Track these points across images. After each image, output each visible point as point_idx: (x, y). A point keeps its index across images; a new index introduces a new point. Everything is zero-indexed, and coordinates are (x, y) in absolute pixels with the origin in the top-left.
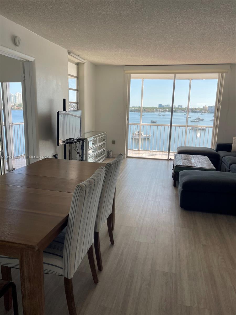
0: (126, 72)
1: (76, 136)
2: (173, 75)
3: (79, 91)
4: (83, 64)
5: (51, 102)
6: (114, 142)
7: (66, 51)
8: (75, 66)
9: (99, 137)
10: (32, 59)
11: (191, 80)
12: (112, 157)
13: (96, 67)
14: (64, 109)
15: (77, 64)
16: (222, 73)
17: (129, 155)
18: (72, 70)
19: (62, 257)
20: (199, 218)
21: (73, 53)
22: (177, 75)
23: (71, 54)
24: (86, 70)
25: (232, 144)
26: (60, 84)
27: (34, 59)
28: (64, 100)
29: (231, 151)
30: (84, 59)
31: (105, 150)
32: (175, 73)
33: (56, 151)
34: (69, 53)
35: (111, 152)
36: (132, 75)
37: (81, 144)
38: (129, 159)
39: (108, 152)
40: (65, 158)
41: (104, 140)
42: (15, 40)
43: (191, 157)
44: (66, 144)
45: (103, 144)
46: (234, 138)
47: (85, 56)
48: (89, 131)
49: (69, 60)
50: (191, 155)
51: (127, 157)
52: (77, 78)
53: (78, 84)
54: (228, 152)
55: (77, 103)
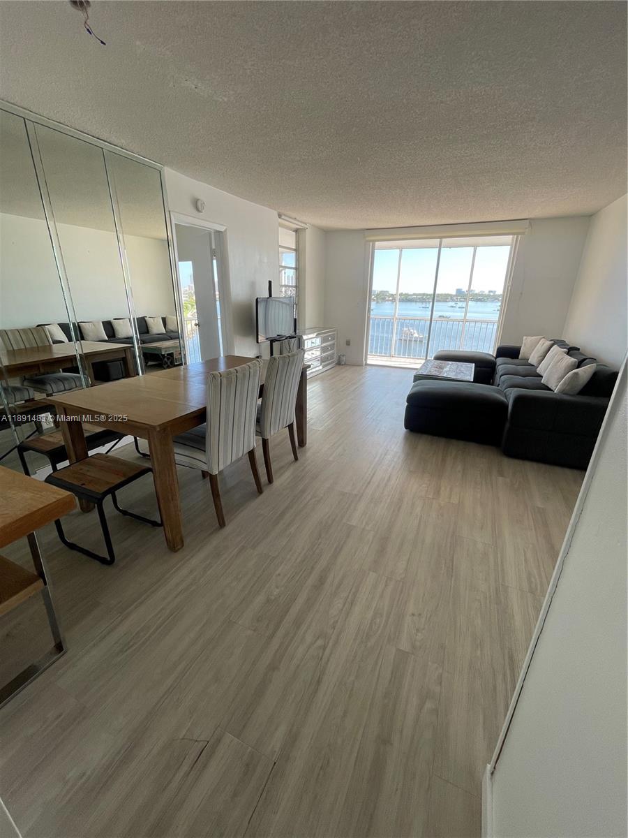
0: (367, 239)
1: (291, 333)
2: (439, 240)
3: (298, 269)
4: (304, 229)
5: (253, 285)
6: (348, 343)
7: (275, 213)
8: (294, 233)
9: (323, 335)
10: (222, 229)
11: (475, 247)
12: (345, 364)
13: (327, 234)
14: (270, 295)
15: (296, 231)
16: (517, 234)
17: (369, 362)
18: (288, 239)
21: (284, 215)
22: (445, 241)
23: (283, 217)
24: (309, 237)
25: (521, 347)
26: (266, 260)
27: (225, 228)
28: (270, 282)
29: (517, 358)
30: (305, 223)
31: (333, 354)
32: (441, 238)
34: (280, 216)
35: (343, 356)
36: (377, 243)
37: (296, 343)
38: (368, 368)
39: (340, 357)
41: (334, 339)
42: (196, 204)
43: (448, 364)
44: (272, 341)
45: (330, 345)
46: (525, 338)
47: (304, 219)
48: (312, 327)
49: (281, 225)
50: (450, 363)
51: (366, 364)
52: (295, 250)
53: (298, 260)
54: (512, 358)
55: (296, 287)
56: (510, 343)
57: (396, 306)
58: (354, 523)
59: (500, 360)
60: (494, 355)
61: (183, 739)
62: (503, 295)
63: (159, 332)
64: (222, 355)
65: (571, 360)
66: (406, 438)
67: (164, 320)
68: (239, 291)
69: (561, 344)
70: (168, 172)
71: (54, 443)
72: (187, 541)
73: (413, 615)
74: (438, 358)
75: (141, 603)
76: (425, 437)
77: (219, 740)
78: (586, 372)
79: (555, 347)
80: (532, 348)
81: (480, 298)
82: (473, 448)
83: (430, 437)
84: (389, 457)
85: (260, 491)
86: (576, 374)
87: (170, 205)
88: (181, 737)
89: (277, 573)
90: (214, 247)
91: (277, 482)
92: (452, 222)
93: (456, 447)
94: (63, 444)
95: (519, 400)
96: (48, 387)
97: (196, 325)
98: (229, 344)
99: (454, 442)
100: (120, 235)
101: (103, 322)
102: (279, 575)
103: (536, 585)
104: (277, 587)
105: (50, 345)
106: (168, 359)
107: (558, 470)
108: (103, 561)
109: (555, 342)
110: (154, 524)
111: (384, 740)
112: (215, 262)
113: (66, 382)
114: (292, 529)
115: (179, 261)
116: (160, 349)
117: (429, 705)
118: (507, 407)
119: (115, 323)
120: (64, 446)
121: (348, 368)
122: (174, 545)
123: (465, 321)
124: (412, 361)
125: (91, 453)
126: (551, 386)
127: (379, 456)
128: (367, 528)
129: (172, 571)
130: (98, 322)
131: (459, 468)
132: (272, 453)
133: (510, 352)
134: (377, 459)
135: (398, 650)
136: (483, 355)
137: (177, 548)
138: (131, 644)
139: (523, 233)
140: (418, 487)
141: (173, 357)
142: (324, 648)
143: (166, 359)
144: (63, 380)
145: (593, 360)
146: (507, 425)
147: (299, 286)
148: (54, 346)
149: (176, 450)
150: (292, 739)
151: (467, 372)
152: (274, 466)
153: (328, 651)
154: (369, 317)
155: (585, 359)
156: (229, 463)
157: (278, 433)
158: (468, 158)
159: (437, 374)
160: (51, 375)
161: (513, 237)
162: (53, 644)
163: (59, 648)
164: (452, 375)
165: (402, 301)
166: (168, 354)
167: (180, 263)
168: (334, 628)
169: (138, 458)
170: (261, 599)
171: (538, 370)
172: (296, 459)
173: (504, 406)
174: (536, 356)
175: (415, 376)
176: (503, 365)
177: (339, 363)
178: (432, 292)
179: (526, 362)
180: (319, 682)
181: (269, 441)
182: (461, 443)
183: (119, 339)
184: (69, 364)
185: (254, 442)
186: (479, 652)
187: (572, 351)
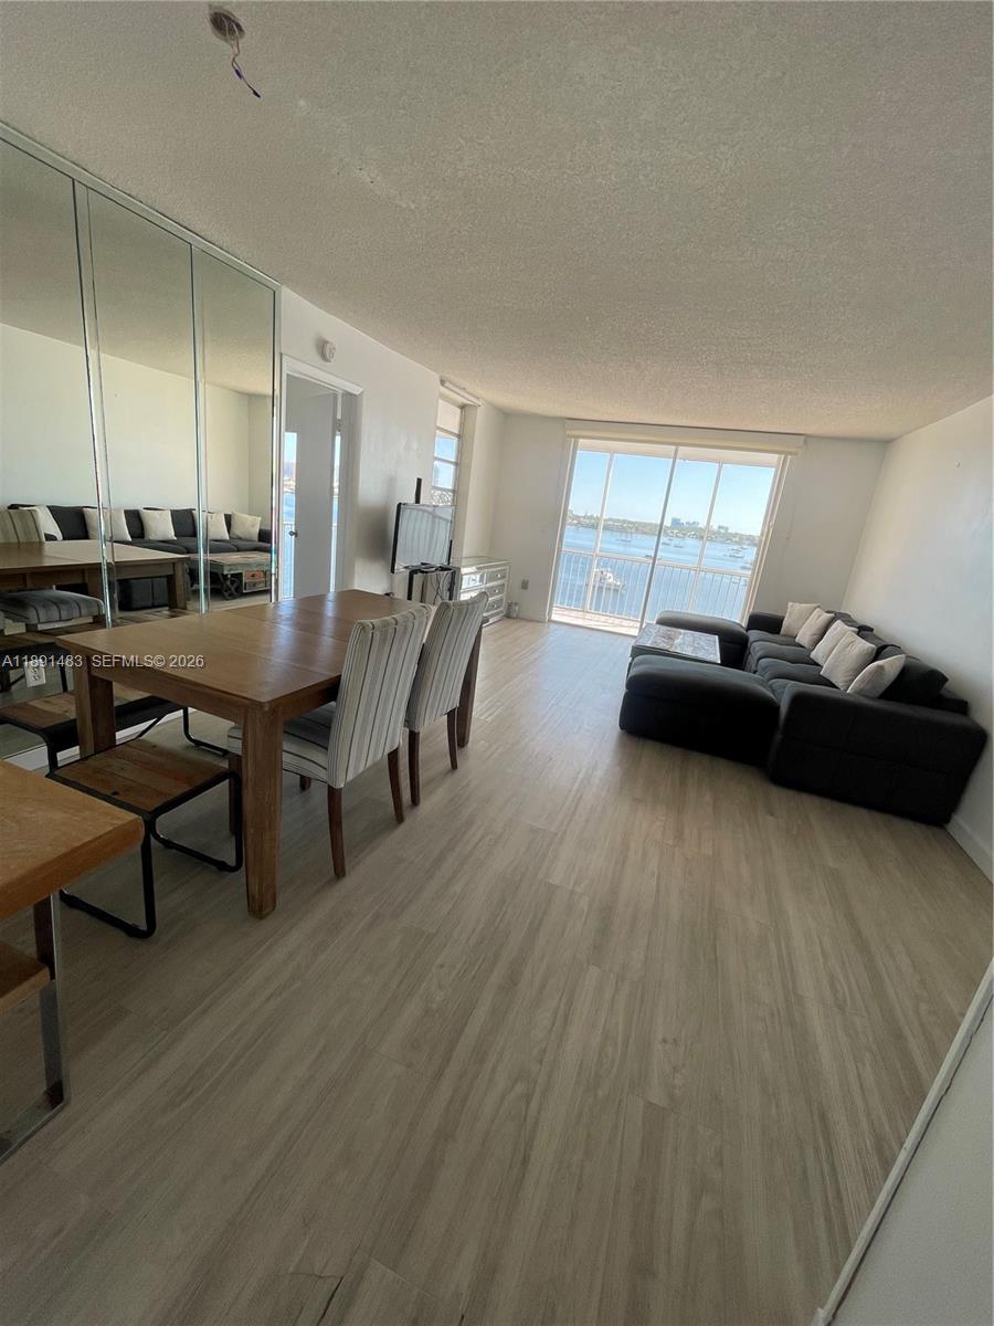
0: (568, 432)
1: (439, 559)
2: (674, 447)
3: (460, 465)
4: (475, 407)
5: (391, 482)
6: (525, 585)
7: (437, 377)
8: (457, 411)
9: (490, 570)
10: (356, 390)
11: (721, 463)
12: (517, 618)
13: (507, 420)
14: (418, 501)
15: (463, 407)
16: (786, 454)
17: (555, 617)
18: (449, 419)
19: (327, 749)
20: (650, 752)
21: (450, 382)
22: (682, 450)
23: (447, 384)
24: (480, 418)
25: (783, 618)
26: (415, 446)
27: (361, 389)
28: (419, 481)
29: (778, 633)
30: (478, 398)
31: (501, 600)
32: (677, 444)
33: (392, 586)
34: (442, 382)
35: (516, 604)
36: (581, 441)
37: (448, 579)
38: (553, 626)
39: (510, 605)
40: (409, 598)
41: (504, 577)
42: (323, 349)
43: (680, 634)
44: (413, 572)
45: (497, 586)
46: (790, 604)
47: (480, 392)
48: (473, 555)
49: (442, 396)
50: (682, 631)
51: (550, 621)
52: (459, 436)
53: (460, 451)
54: (772, 633)
55: (454, 491)
56: (769, 610)
57: (598, 536)
58: (556, 880)
59: (754, 635)
60: (744, 624)
61: (292, 1274)
62: (761, 541)
63: (219, 538)
64: (332, 589)
65: (864, 646)
66: (622, 745)
67: (228, 519)
68: (370, 489)
69: (848, 620)
70: (288, 295)
71: (52, 714)
72: (280, 900)
73: (665, 1041)
74: (663, 622)
75: (205, 1011)
76: (650, 743)
77: (360, 1277)
78: (891, 665)
79: (838, 622)
80: (803, 622)
81: (724, 536)
82: (725, 768)
83: (658, 745)
84: (599, 773)
85: (400, 818)
86: (881, 668)
87: (284, 344)
88: (291, 1270)
89: (439, 962)
90: (339, 417)
91: (428, 804)
93: (699, 764)
94: (72, 715)
95: (799, 700)
96: (32, 614)
97: (291, 533)
98: (345, 571)
99: (696, 757)
100: (201, 385)
101: (126, 512)
102: (442, 966)
103: (844, 993)
104: (440, 987)
105: (41, 543)
106: (232, 583)
107: (850, 810)
108: (132, 931)
109: (837, 616)
110: (222, 867)
111: (642, 1269)
112: (338, 439)
113: (63, 607)
114: (457, 888)
115: (287, 430)
116: (221, 566)
117: (707, 1203)
118: (777, 708)
119: (147, 515)
120: (75, 720)
121: (523, 623)
122: (259, 907)
123: (698, 570)
124: (617, 621)
125: (121, 735)
126: (838, 680)
127: (584, 770)
128: (579, 890)
129: (259, 952)
130: (118, 510)
131: (708, 798)
132: (422, 752)
133: (768, 623)
134: (581, 776)
135: (649, 1105)
136: (729, 624)
137: (264, 913)
138: (188, 1090)
139: (796, 454)
140: (648, 826)
141: (241, 581)
142: (528, 1097)
143: (228, 583)
144: (58, 602)
145: (897, 649)
146: (778, 737)
147: (458, 492)
148: (48, 545)
149: (286, 746)
150: (488, 1272)
151: (710, 649)
152: (423, 776)
153: (534, 1104)
154: (560, 550)
155: (885, 647)
156: (361, 769)
157: (434, 727)
159: (667, 647)
160: (33, 592)
161: (779, 459)
162: (44, 1088)
163: (56, 1095)
164: (688, 652)
165: (606, 528)
166: (232, 575)
167: (286, 434)
168: (541, 1062)
169: (188, 747)
170: (413, 1009)
171: (813, 655)
172: (454, 766)
173: (773, 707)
174: (809, 633)
175: (634, 648)
176: (759, 642)
177: (508, 616)
178: (659, 522)
179: (791, 640)
180: (525, 1160)
181: (421, 735)
182: (706, 759)
183: (150, 541)
184: (81, 579)
185: (400, 739)
186: (774, 1110)
187: (864, 631)
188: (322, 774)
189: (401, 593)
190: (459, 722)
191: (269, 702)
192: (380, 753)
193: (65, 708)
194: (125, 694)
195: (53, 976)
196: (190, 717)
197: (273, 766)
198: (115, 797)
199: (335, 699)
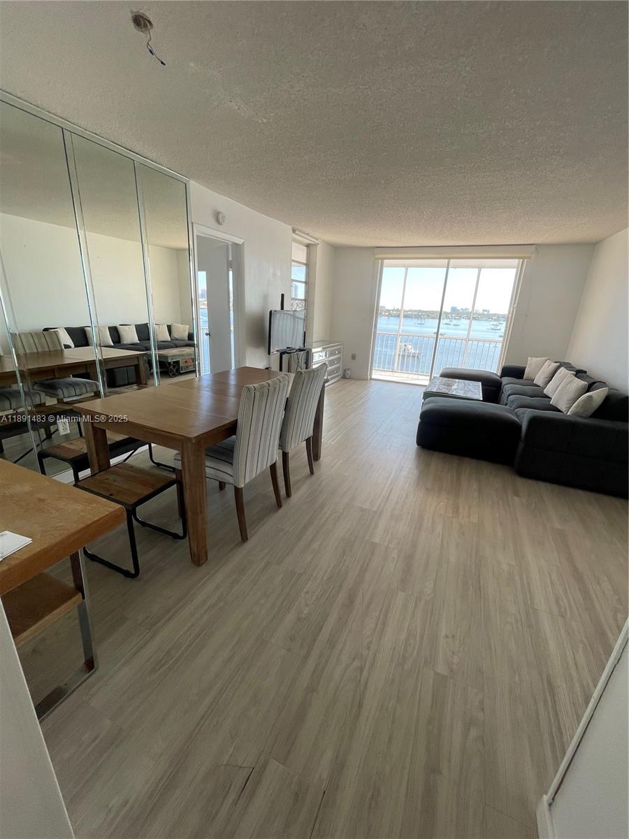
0: (377, 256)
1: (298, 344)
2: (447, 260)
3: (308, 283)
4: (316, 245)
5: (265, 298)
6: (354, 357)
7: (290, 228)
8: (306, 248)
9: (331, 349)
10: (239, 241)
11: (480, 268)
12: (350, 378)
13: (336, 250)
14: (282, 308)
15: (308, 246)
16: (523, 258)
17: (373, 377)
18: (300, 254)
19: (232, 464)
20: (437, 460)
21: (298, 231)
22: (452, 261)
23: (297, 232)
24: (320, 255)
25: (525, 368)
26: (279, 274)
27: (243, 241)
28: (283, 295)
29: (522, 378)
30: (317, 239)
31: (339, 367)
32: (449, 258)
33: (269, 362)
34: (294, 231)
35: (349, 369)
36: (385, 261)
37: (305, 356)
38: (373, 382)
39: (345, 371)
40: (281, 370)
41: (340, 353)
42: (218, 217)
43: (456, 382)
44: (282, 353)
45: (336, 359)
46: (529, 358)
47: (317, 235)
48: (320, 340)
49: (295, 240)
50: (457, 380)
51: (371, 379)
52: (306, 265)
53: (308, 275)
54: (517, 378)
55: (305, 300)
56: (516, 363)
57: (400, 321)
58: (377, 540)
59: (505, 380)
60: (499, 374)
61: (226, 765)
62: (508, 317)
63: (164, 340)
64: (233, 368)
65: (581, 383)
66: (418, 455)
67: (169, 328)
68: (253, 303)
69: (569, 366)
70: (194, 185)
71: (73, 450)
72: (210, 555)
73: (447, 637)
74: (445, 375)
75: (169, 619)
76: (436, 454)
77: (264, 767)
78: (598, 395)
79: (562, 369)
80: (538, 370)
81: (486, 316)
82: (484, 465)
83: (442, 455)
84: (404, 473)
85: (279, 505)
86: (590, 397)
87: (194, 217)
88: (224, 763)
89: (305, 590)
90: (230, 259)
91: (296, 497)
92: (462, 244)
93: (469, 465)
94: (85, 451)
95: (534, 421)
96: (60, 392)
97: (207, 334)
98: (240, 356)
99: (467, 460)
100: (145, 246)
101: (109, 328)
102: (307, 592)
103: (565, 609)
104: (307, 605)
105: (62, 350)
106: (174, 367)
108: (127, 574)
109: (561, 365)
110: (175, 536)
111: (433, 769)
112: (231, 273)
113: (77, 387)
114: (315, 545)
115: (199, 270)
116: (166, 357)
117: (473, 733)
118: (519, 427)
119: (121, 329)
120: (87, 453)
121: (353, 382)
122: (198, 559)
123: (468, 340)
124: (415, 377)
125: (113, 461)
126: (562, 407)
127: (394, 472)
128: (391, 546)
129: (200, 585)
130: (104, 327)
131: (475, 486)
132: (291, 464)
133: (514, 372)
134: (392, 476)
135: (436, 673)
136: (488, 374)
137: (201, 563)
138: (163, 662)
139: (530, 258)
140: (437, 505)
141: (179, 365)
142: (361, 669)
143: (172, 367)
144: (73, 385)
145: (603, 384)
146: (521, 445)
147: (308, 301)
148: (66, 351)
149: (208, 463)
150: (339, 766)
151: (475, 391)
152: (292, 479)
153: (365, 673)
154: (375, 332)
155: (594, 383)
156: (254, 476)
157: (298, 448)
158: (488, 186)
159: (447, 391)
160: (61, 380)
161: (519, 263)
162: (83, 660)
163: (90, 665)
164: (461, 394)
165: (405, 316)
166: (174, 362)
167: (199, 272)
168: (369, 648)
169: (152, 467)
170: (290, 618)
171: (545, 391)
172: (312, 472)
173: (517, 427)
174: (542, 377)
175: (425, 393)
176: (508, 385)
177: (344, 377)
178: (439, 310)
179: (531, 382)
180: (360, 706)
181: (290, 455)
182: (474, 462)
183: (125, 345)
184: (85, 370)
185: (277, 457)
186: (517, 678)
187: (580, 373)
188: (230, 480)
189: (275, 368)
190: (313, 446)
191: (195, 437)
192: (266, 466)
193: (81, 447)
194: (113, 437)
195: (84, 598)
196: (153, 450)
197: (200, 476)
198: (112, 497)
199: (235, 434)
